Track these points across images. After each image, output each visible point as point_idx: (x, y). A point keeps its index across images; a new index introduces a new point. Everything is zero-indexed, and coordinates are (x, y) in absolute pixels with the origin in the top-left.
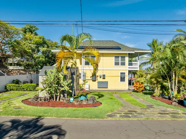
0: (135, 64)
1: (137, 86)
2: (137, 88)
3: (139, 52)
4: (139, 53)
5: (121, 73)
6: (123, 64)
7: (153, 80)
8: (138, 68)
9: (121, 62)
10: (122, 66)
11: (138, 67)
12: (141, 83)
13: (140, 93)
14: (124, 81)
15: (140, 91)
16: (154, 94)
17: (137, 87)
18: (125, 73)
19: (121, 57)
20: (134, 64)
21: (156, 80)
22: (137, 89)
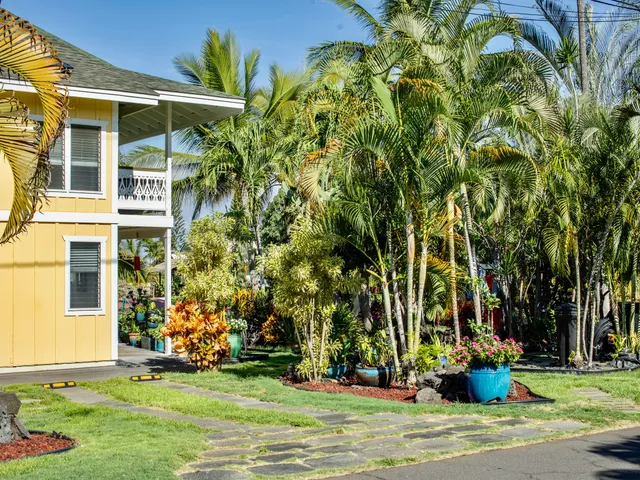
0: (151, 182)
1: (189, 325)
2: (194, 337)
3: (174, 104)
4: (170, 110)
5: (75, 246)
6: (87, 179)
7: (303, 272)
8: (164, 213)
9: (72, 167)
10: (79, 194)
11: (166, 204)
12: (212, 307)
13: (205, 374)
14: (94, 302)
15: (210, 358)
16: (303, 368)
17: (188, 332)
18: (95, 246)
19: (74, 126)
20: (143, 182)
21: (316, 272)
22: (192, 348)
